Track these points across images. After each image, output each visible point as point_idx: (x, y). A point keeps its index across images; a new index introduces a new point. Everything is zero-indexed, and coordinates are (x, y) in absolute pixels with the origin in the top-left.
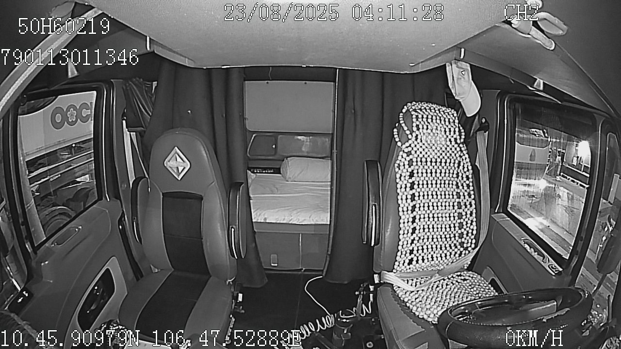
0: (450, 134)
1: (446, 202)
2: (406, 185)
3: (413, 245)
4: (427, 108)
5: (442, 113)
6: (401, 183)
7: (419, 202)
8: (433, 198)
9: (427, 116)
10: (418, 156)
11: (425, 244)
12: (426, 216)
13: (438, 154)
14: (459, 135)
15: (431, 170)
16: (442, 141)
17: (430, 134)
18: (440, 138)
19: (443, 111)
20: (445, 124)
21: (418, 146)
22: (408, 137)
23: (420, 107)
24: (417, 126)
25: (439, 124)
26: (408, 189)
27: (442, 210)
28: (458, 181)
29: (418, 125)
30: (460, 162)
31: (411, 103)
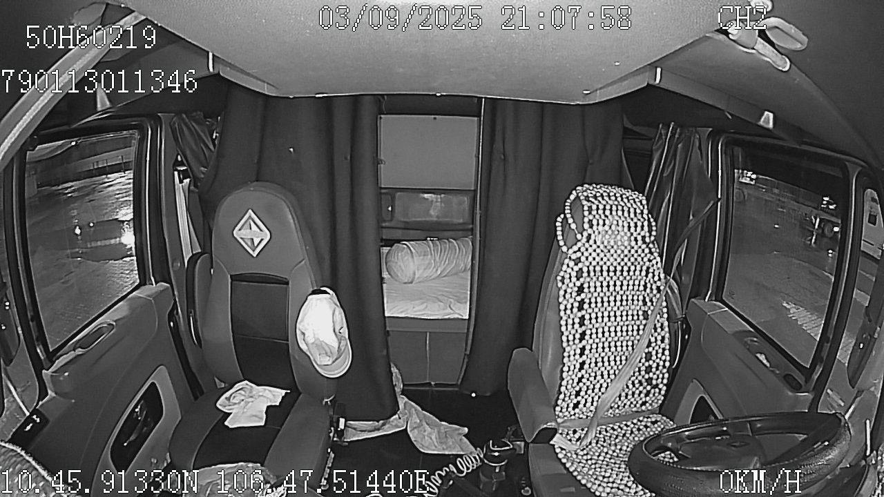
0: (636, 231)
1: (627, 326)
2: (572, 304)
3: (581, 384)
4: (605, 194)
5: (626, 200)
6: (565, 302)
7: (591, 326)
8: (609, 321)
9: (605, 206)
10: (591, 263)
11: (598, 382)
12: (600, 345)
13: (619, 260)
14: (649, 232)
15: (608, 282)
16: (625, 241)
17: (607, 232)
18: (622, 237)
19: (627, 198)
20: (629, 216)
21: (590, 250)
22: (576, 238)
23: (594, 193)
24: (590, 221)
25: (620, 217)
26: (575, 310)
27: (622, 336)
28: (646, 295)
29: (592, 220)
30: (648, 268)
31: (582, 186)
